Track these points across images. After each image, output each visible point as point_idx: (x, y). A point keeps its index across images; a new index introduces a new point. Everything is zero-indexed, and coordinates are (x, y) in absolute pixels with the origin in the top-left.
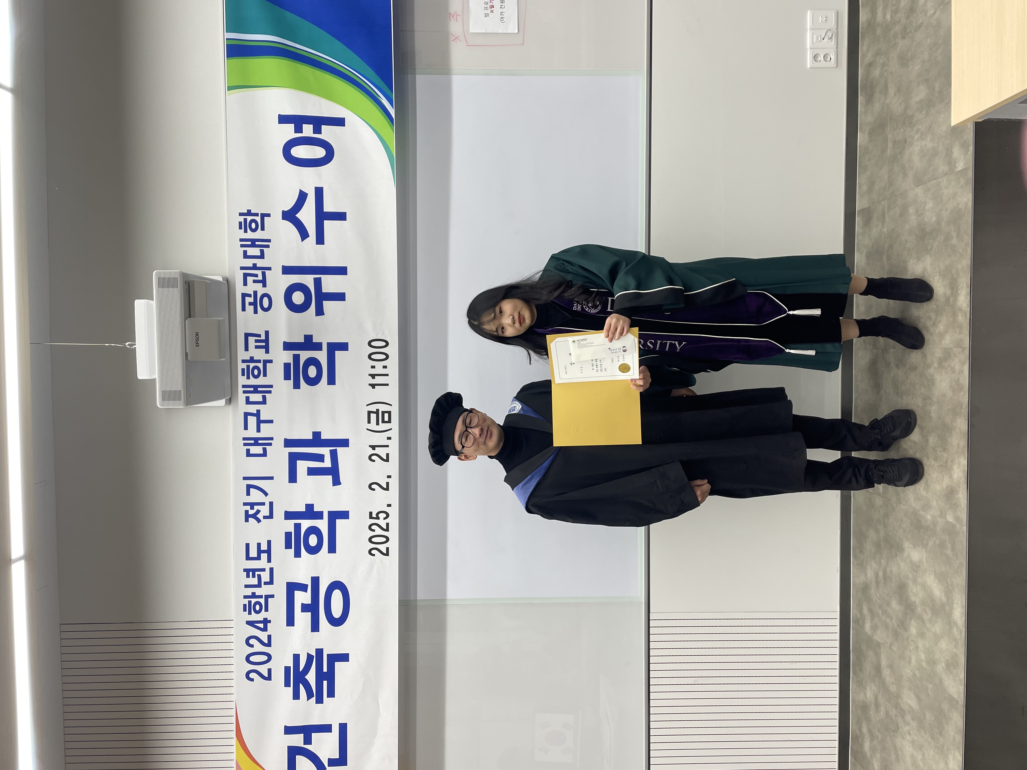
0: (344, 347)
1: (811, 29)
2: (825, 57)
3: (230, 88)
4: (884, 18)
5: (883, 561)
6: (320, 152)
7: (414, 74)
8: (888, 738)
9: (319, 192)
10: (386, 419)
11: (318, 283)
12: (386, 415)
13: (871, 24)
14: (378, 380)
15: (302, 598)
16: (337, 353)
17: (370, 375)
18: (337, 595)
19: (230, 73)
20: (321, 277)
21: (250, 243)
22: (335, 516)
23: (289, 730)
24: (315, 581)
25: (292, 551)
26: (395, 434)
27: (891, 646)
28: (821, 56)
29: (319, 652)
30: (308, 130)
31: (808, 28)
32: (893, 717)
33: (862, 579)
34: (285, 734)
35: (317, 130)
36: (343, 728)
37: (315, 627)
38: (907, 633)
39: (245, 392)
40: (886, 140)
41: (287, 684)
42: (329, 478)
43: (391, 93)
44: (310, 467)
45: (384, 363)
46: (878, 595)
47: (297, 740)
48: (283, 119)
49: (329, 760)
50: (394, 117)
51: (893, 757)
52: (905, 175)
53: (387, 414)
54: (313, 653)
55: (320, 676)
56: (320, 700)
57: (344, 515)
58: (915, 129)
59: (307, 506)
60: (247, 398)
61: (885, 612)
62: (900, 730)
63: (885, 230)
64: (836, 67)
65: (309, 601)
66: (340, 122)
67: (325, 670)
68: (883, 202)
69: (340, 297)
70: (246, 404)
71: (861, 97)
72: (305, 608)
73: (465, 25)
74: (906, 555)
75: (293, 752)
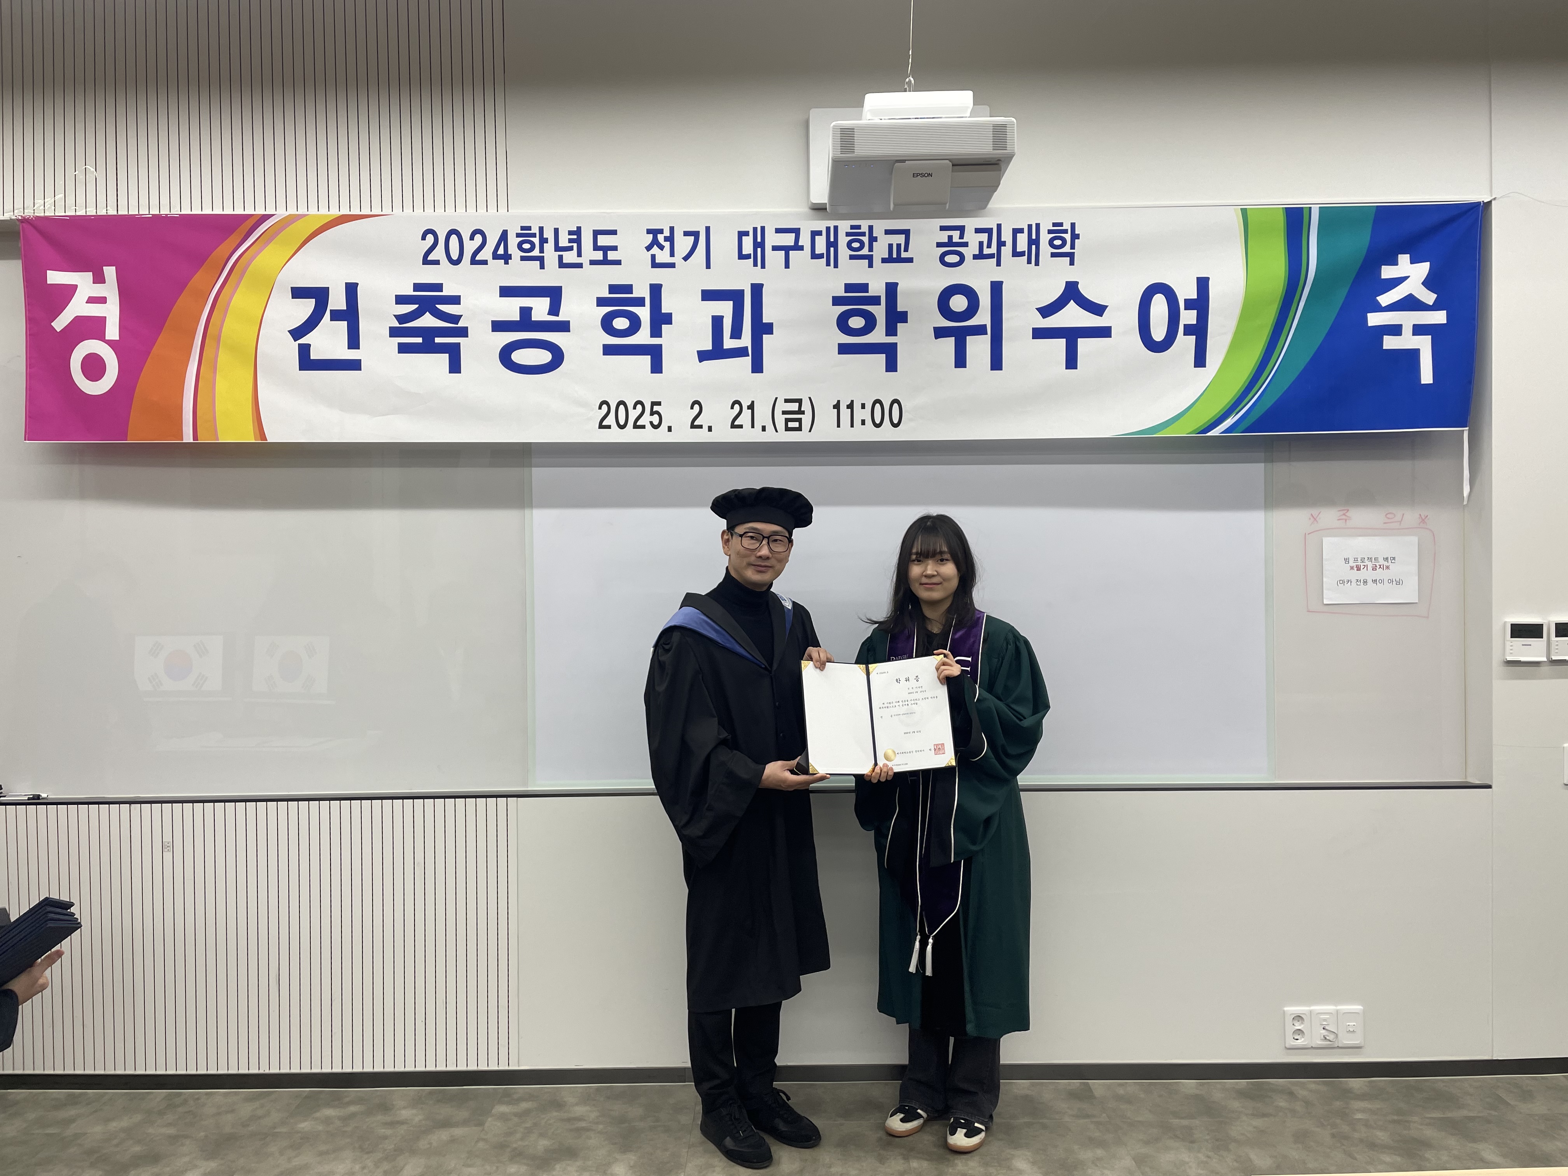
0: (891, 366)
1: (1337, 1011)
2: (1299, 1032)
3: (1244, 212)
4: (1357, 1110)
5: (601, 1127)
6: (1159, 333)
7: (1265, 461)
8: (348, 1140)
9: (1104, 332)
10: (791, 425)
11: (980, 330)
12: (796, 425)
13: (1347, 1094)
14: (845, 413)
15: (540, 308)
16: (882, 357)
17: (852, 401)
18: (543, 357)
19: (1265, 211)
20: (987, 334)
21: (1034, 237)
22: (655, 354)
23: (351, 290)
24: (564, 327)
25: (606, 294)
26: (770, 436)
27: (483, 1140)
28: (1300, 1025)
29: (463, 332)
30: (1189, 317)
31: (1339, 1007)
32: (381, 1146)
33: (570, 1100)
34: (346, 283)
35: (1189, 329)
36: (355, 365)
37: (499, 326)
38: (507, 1161)
39: (828, 229)
40: (1191, 1116)
41: (417, 287)
42: (708, 346)
43: (1241, 431)
44: (724, 319)
45: (869, 421)
46: (551, 1122)
47: (337, 301)
48: (1203, 284)
49: (309, 345)
50: (1208, 434)
51: (323, 1148)
52: (1147, 1143)
53: (798, 426)
54: (461, 324)
55: (428, 333)
56: (394, 332)
57: (657, 367)
58: (1210, 1154)
59: (670, 315)
60: (819, 233)
61: (529, 1131)
62: (366, 1156)
63: (1067, 1119)
64: (1285, 1047)
65: (535, 317)
66: (1200, 360)
67: (438, 340)
68: (1104, 1115)
69: (960, 361)
70: (812, 232)
71: (1246, 1084)
72: (526, 312)
73: (1331, 531)
74: (618, 1156)
75: (320, 295)
